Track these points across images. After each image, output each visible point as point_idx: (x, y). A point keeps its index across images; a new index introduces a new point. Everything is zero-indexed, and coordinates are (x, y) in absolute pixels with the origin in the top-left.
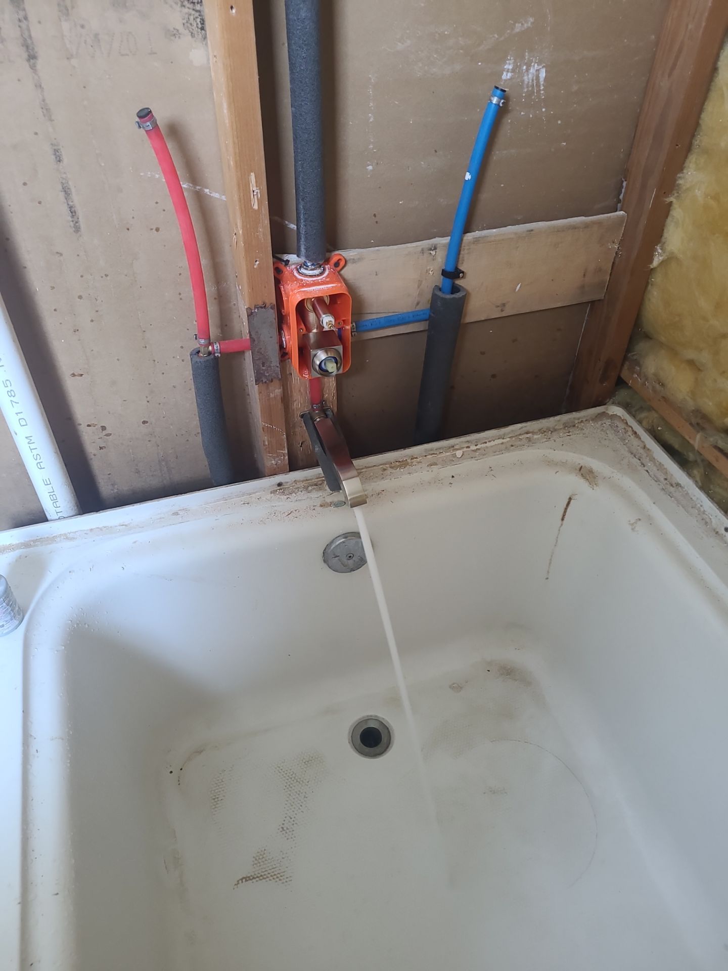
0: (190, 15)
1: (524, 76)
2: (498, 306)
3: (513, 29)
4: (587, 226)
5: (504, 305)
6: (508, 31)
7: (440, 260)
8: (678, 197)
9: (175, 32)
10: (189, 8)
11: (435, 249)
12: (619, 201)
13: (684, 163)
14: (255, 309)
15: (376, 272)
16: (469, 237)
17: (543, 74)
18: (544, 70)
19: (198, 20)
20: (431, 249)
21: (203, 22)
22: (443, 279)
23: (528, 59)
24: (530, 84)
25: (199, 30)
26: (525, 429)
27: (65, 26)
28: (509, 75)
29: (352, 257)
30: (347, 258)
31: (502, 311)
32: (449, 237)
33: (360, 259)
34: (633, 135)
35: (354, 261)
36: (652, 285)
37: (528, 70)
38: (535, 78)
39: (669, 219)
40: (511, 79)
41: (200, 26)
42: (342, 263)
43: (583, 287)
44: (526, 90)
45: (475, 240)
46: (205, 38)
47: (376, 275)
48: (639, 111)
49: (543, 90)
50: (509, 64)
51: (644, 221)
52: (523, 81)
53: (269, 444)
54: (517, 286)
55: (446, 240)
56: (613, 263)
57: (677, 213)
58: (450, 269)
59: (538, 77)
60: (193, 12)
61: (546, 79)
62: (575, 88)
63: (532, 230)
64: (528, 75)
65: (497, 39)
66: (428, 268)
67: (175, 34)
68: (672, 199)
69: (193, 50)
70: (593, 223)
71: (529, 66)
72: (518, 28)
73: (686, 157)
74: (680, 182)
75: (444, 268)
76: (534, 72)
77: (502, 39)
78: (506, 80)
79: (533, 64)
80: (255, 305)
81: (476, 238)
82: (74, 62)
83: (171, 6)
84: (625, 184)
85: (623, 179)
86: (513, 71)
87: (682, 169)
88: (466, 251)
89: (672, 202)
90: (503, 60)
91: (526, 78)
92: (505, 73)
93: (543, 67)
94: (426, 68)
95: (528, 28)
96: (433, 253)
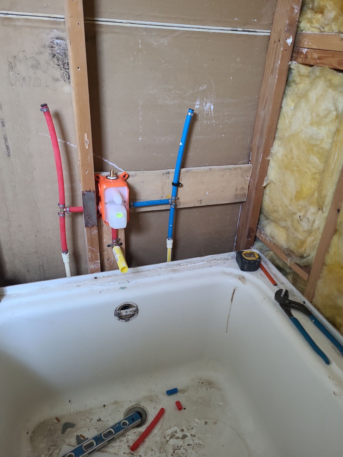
0: (64, 73)
1: (204, 107)
2: (199, 201)
3: (199, 89)
4: (235, 169)
5: (201, 201)
6: (197, 89)
7: (171, 179)
8: (272, 157)
9: (57, 79)
10: (64, 71)
11: (169, 173)
12: (249, 161)
13: (273, 144)
14: (86, 192)
15: (143, 182)
16: (183, 170)
17: (212, 107)
18: (212, 106)
19: (67, 75)
20: (167, 174)
21: (69, 76)
22: (173, 187)
23: (206, 101)
24: (207, 110)
25: (68, 79)
26: (213, 258)
27: (11, 73)
28: (198, 106)
29: (132, 174)
30: (130, 175)
31: (201, 203)
32: (175, 169)
33: (135, 175)
34: (253, 134)
35: (132, 176)
36: (265, 195)
37: (206, 105)
38: (209, 108)
39: (269, 167)
40: (199, 108)
41: (68, 78)
42: (127, 176)
43: (236, 195)
44: (206, 113)
45: (186, 171)
46: (70, 82)
47: (143, 183)
48: (254, 124)
49: (213, 113)
50: (198, 102)
51: (259, 167)
52: (204, 109)
53: (91, 257)
54: (206, 193)
55: (174, 170)
56: (249, 185)
57: (272, 163)
58: (176, 182)
59: (210, 108)
60: (65, 72)
61: (214, 109)
62: (226, 113)
63: (211, 169)
64: (206, 107)
65: (192, 92)
66: (166, 182)
67: (57, 80)
68: (269, 158)
69: (64, 87)
70: (238, 168)
71: (206, 103)
72: (201, 89)
73: (273, 141)
74: (272, 151)
75: (173, 182)
76: (209, 106)
77: (194, 92)
78: (197, 108)
79: (208, 103)
80: (86, 191)
81: (187, 170)
82: (14, 87)
83: (56, 69)
84: (251, 154)
85: (250, 152)
86: (200, 105)
87: (272, 146)
88: (183, 176)
89: (269, 160)
90: (195, 100)
91: (205, 108)
92: (196, 106)
93: (212, 104)
94: (163, 101)
95: (205, 89)
96: (168, 175)
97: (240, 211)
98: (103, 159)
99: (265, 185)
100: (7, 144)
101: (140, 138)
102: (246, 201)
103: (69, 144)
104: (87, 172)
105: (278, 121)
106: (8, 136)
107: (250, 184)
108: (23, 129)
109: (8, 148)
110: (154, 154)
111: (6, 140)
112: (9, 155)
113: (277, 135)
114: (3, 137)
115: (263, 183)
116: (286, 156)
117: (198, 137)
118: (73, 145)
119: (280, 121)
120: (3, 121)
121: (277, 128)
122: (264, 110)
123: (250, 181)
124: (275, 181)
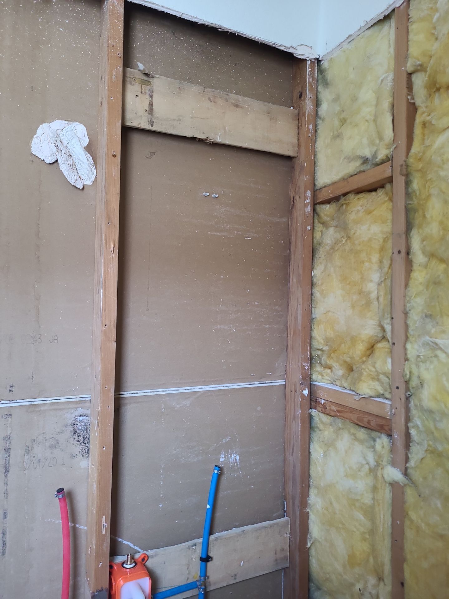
0: (83, 448)
1: (229, 459)
2: (232, 576)
3: (222, 442)
4: (271, 526)
5: (236, 575)
6: (220, 442)
7: (198, 552)
8: (311, 509)
9: (75, 455)
10: (83, 446)
11: (195, 545)
12: (285, 511)
13: (308, 493)
14: (96, 593)
15: (164, 562)
16: (212, 537)
17: (238, 458)
18: (238, 456)
19: (86, 450)
20: (193, 546)
21: (88, 450)
22: (201, 563)
23: (231, 452)
24: (233, 462)
25: (86, 454)
27: (26, 457)
28: (223, 459)
29: (151, 555)
30: (149, 555)
31: (235, 579)
32: (202, 538)
33: (156, 555)
34: (283, 480)
35: (152, 557)
36: (311, 557)
37: (231, 457)
38: (234, 459)
39: (310, 520)
40: (224, 461)
41: (87, 452)
42: (146, 559)
43: (276, 560)
44: (231, 465)
45: (216, 538)
46: (88, 456)
47: (164, 564)
48: (283, 469)
49: (239, 464)
50: (223, 455)
51: (298, 522)
52: (230, 461)
54: (241, 563)
55: (201, 540)
56: (289, 545)
57: (312, 517)
58: (204, 556)
59: (236, 459)
60: (85, 447)
61: (239, 460)
62: (253, 462)
63: (244, 531)
64: (231, 459)
65: (216, 446)
66: (192, 557)
67: (75, 456)
68: (308, 510)
69: (82, 462)
70: (274, 524)
71: (231, 455)
72: (224, 441)
73: (309, 490)
74: (309, 502)
75: (200, 556)
76: (234, 457)
77: (218, 445)
78: (222, 462)
79: (233, 454)
80: (97, 590)
81: (216, 537)
82: (26, 472)
83: (75, 446)
84: (285, 503)
85: (284, 501)
86: (225, 457)
87: (309, 496)
88: (212, 545)
89: (308, 512)
90: (220, 454)
91: (230, 460)
92: (221, 459)
93: (238, 455)
94: (186, 459)
95: (229, 441)
96: (194, 548)
97: (283, 579)
98: (117, 538)
99: (309, 545)
100: (4, 540)
101: (160, 505)
102: (289, 566)
103: (78, 527)
104: (101, 564)
105: (309, 467)
106: (7, 529)
107: (291, 543)
108: (27, 517)
109: (4, 544)
110: (176, 521)
111: (4, 534)
112: (4, 554)
113: (311, 484)
114: (2, 531)
115: (306, 544)
116: (327, 509)
117: (225, 492)
118: (82, 527)
119: (312, 468)
120: (5, 511)
121: (309, 476)
122: (292, 456)
123: (290, 540)
124: (320, 540)
